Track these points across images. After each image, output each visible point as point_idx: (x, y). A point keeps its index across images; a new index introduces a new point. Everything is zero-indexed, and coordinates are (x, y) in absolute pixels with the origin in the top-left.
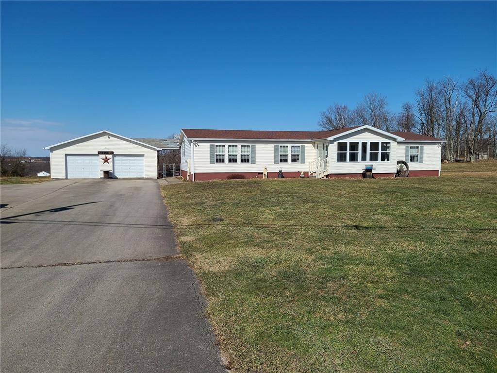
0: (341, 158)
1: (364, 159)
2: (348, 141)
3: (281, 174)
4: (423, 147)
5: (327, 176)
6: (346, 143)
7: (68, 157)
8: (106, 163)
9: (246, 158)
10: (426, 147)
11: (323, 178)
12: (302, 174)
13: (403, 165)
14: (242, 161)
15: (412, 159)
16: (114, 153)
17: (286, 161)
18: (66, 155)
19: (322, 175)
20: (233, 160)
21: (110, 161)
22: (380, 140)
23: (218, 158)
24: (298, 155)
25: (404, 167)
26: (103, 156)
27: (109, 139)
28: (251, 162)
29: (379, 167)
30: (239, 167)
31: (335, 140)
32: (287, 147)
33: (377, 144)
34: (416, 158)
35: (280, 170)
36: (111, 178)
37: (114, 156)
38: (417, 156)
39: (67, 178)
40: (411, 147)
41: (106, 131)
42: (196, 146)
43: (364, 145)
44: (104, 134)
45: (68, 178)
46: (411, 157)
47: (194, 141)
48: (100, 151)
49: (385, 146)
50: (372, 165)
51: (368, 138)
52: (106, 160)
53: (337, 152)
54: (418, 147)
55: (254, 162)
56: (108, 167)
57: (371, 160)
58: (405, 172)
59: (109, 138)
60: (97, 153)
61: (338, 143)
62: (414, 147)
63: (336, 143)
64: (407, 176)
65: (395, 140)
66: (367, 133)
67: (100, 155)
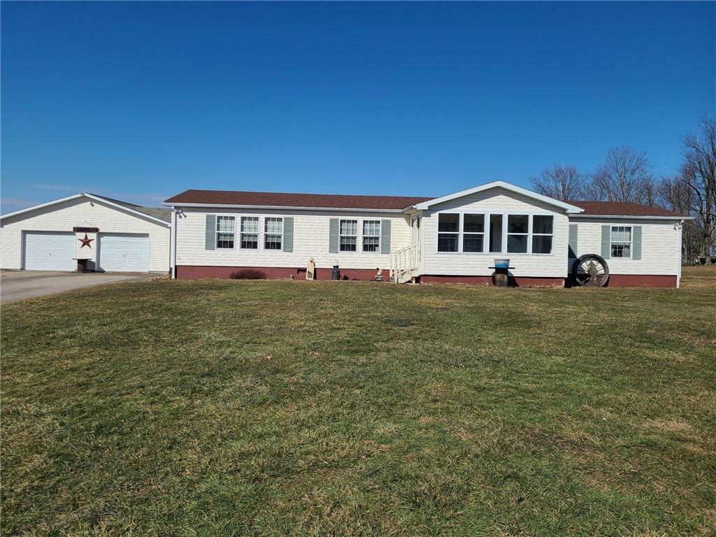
0: (446, 244)
1: (495, 247)
2: (462, 211)
3: (337, 273)
4: (641, 227)
5: (418, 279)
6: (458, 215)
7: (27, 235)
8: (86, 246)
9: (275, 240)
10: (647, 229)
11: (409, 282)
12: (379, 273)
13: (595, 262)
14: (268, 246)
15: (618, 251)
16: (100, 231)
17: (353, 248)
18: (25, 233)
19: (407, 278)
20: (249, 244)
21: (93, 244)
22: (531, 211)
23: (222, 239)
24: (377, 238)
25: (599, 266)
26: (82, 235)
27: (93, 208)
28: (284, 247)
29: (525, 264)
30: (260, 258)
31: (432, 209)
32: (355, 222)
33: (525, 218)
34: (624, 250)
35: (335, 265)
36: (93, 271)
37: (100, 235)
38: (628, 247)
39: (23, 269)
40: (614, 229)
41: (86, 195)
42: (180, 217)
43: (496, 220)
44: (83, 199)
45: (26, 269)
46: (614, 247)
47: (175, 207)
48: (77, 226)
49: (544, 224)
50: (508, 260)
51: (506, 207)
52: (86, 242)
53: (436, 232)
54: (629, 229)
55: (289, 249)
56: (89, 254)
57: (510, 250)
58: (601, 276)
59: (93, 205)
60: (72, 230)
61: (440, 214)
62: (621, 229)
63: (435, 217)
64: (606, 285)
65: (563, 211)
66: (501, 196)
67: (77, 234)
